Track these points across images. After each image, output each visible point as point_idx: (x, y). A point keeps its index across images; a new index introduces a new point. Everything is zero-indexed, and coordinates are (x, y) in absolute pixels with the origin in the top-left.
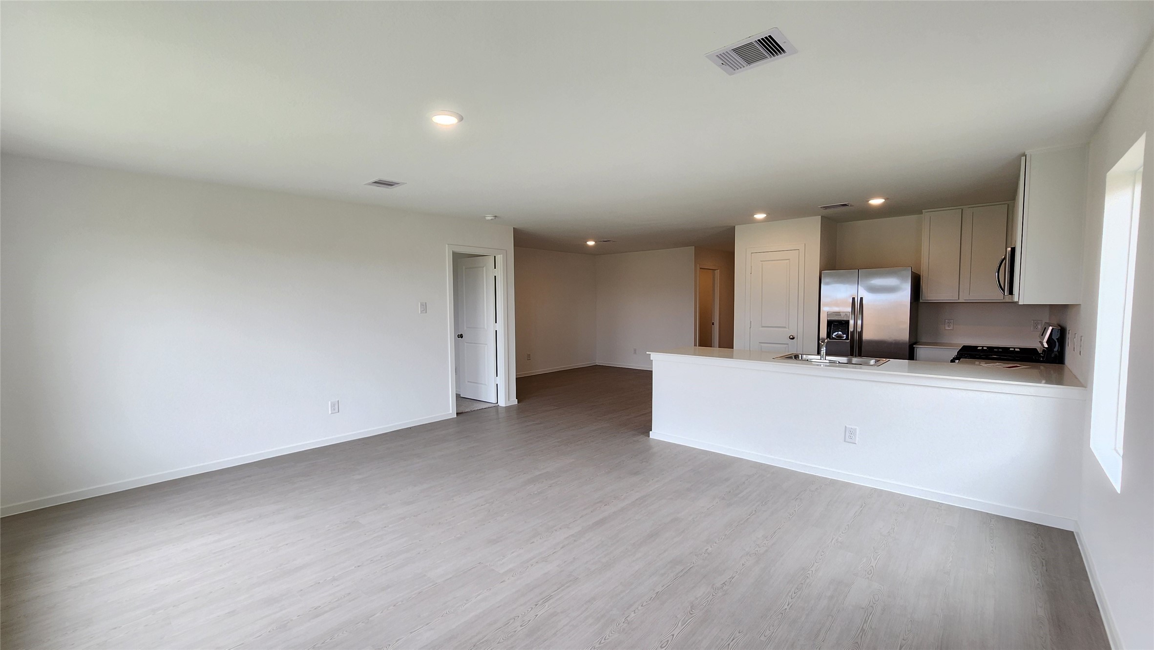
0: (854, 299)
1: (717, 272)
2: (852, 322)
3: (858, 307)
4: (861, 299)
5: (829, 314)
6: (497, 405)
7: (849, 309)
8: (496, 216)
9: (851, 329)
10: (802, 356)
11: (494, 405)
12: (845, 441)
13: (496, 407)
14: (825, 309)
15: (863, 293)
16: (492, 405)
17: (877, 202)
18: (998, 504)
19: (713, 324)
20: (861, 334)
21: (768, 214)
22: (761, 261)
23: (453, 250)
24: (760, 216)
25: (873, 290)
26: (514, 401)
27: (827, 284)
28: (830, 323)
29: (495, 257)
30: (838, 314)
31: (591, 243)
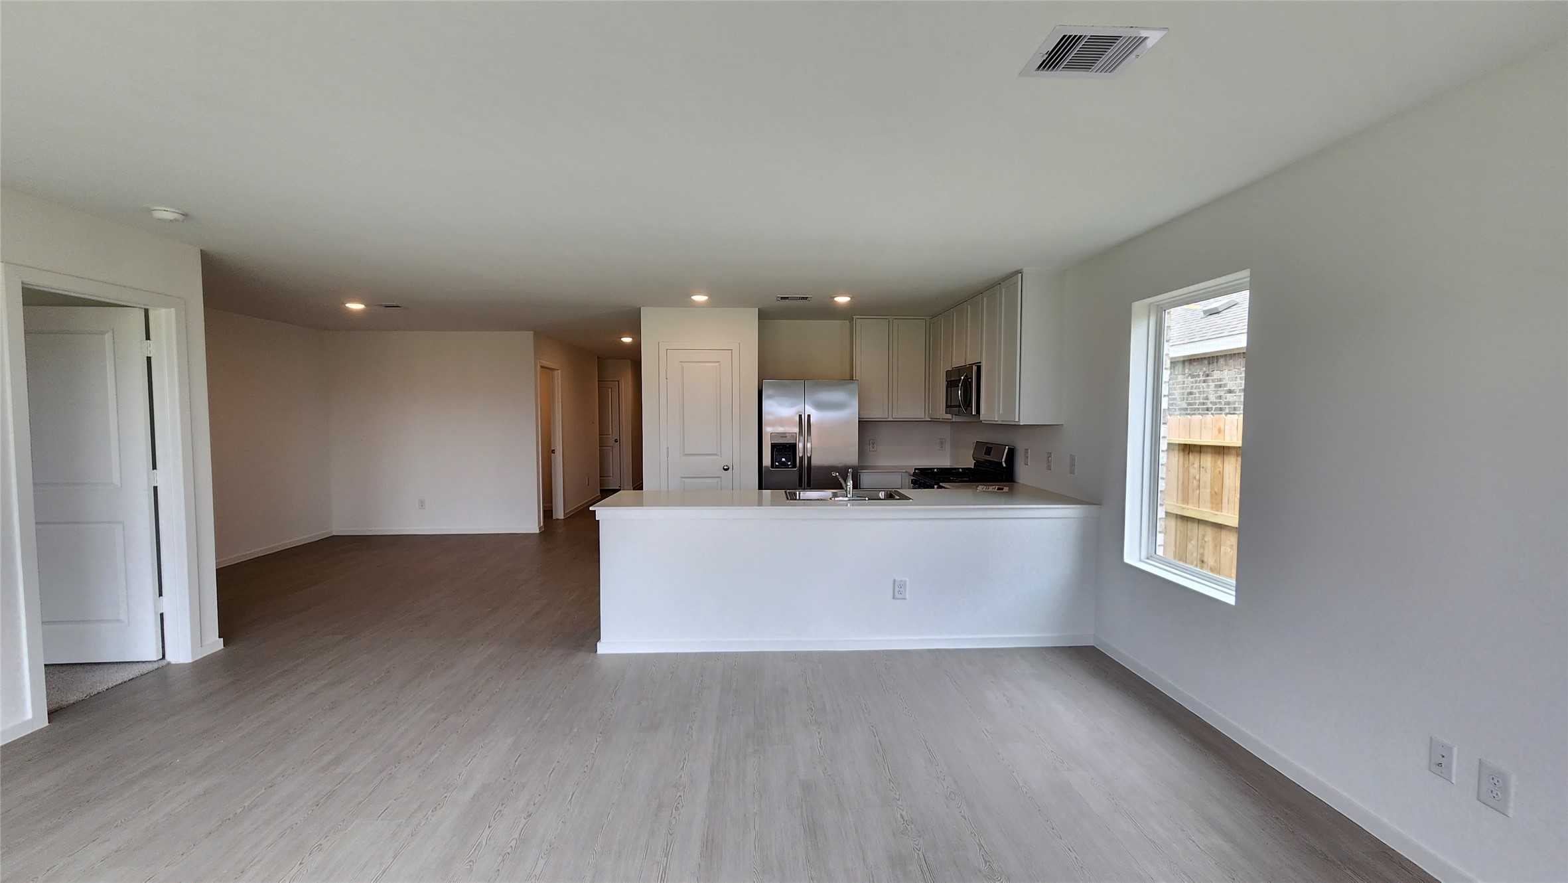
0: (800, 416)
1: (558, 375)
2: (801, 445)
3: (804, 424)
4: (809, 416)
5: (772, 435)
6: (163, 663)
7: (797, 430)
8: (185, 215)
9: (800, 453)
10: (799, 494)
11: (156, 666)
12: (894, 598)
13: (162, 672)
14: (768, 430)
15: (810, 410)
16: (150, 667)
17: (842, 300)
18: (1038, 635)
19: (553, 451)
20: (810, 459)
21: (710, 297)
22: (681, 362)
23: (27, 280)
24: (700, 298)
25: (820, 406)
26: (215, 644)
27: (770, 397)
28: (774, 447)
29: (146, 312)
30: (783, 435)
31: (356, 306)
